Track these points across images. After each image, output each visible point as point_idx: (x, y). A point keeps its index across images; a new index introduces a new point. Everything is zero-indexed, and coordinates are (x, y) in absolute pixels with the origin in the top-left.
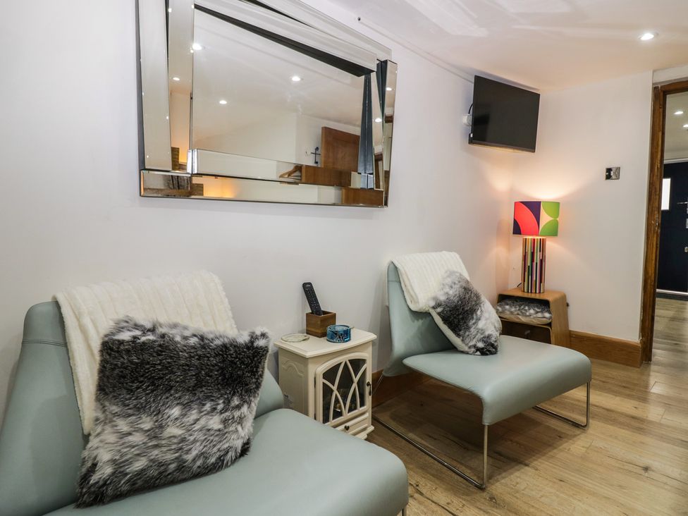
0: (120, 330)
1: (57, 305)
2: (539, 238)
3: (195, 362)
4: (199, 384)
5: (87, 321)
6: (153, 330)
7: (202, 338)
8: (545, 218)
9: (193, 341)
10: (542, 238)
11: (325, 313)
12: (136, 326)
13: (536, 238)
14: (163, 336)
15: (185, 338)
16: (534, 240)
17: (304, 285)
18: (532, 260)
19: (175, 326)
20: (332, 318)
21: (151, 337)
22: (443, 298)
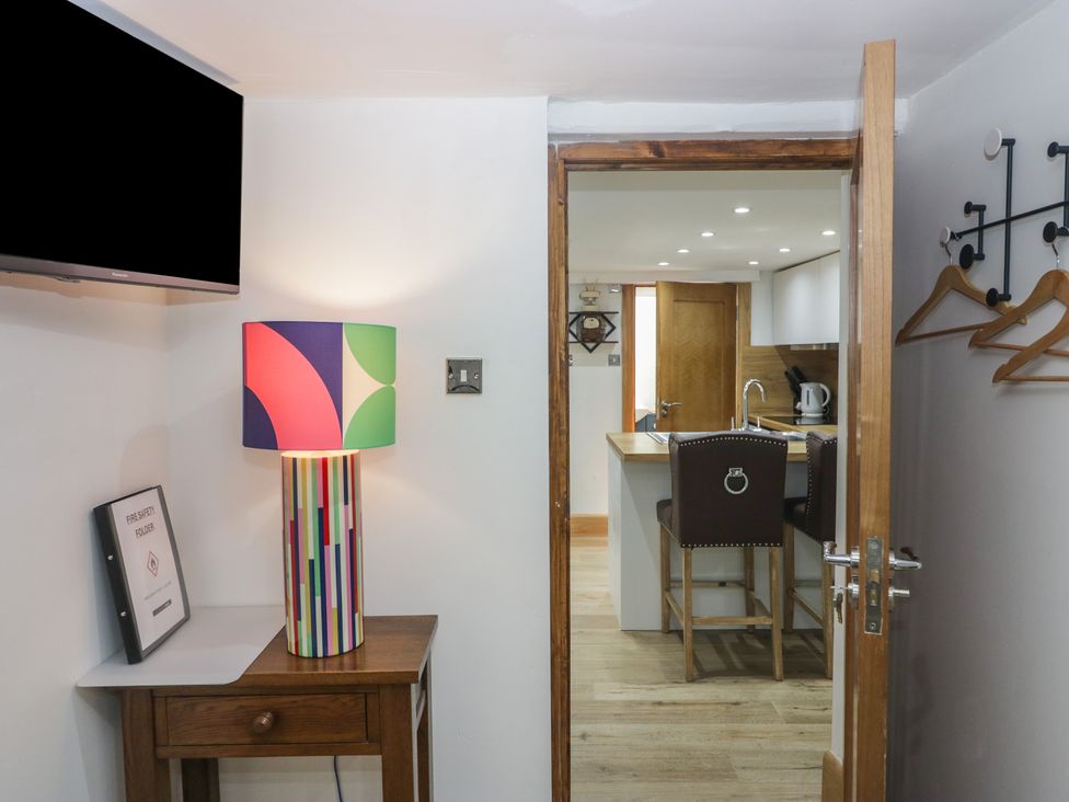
2: (339, 454)
8: (358, 384)
10: (348, 453)
13: (330, 454)
16: (325, 461)
18: (323, 538)
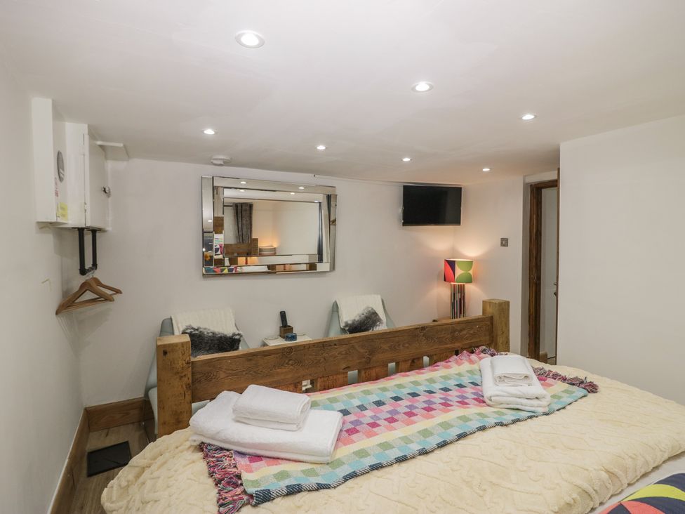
0: (187, 329)
1: (171, 319)
2: (458, 284)
3: (210, 341)
4: (210, 349)
5: (180, 325)
6: (197, 330)
7: (214, 334)
8: (459, 271)
9: (211, 334)
10: (460, 284)
11: (289, 326)
12: (192, 328)
14: (201, 332)
15: (208, 333)
16: (455, 285)
17: (281, 312)
18: (454, 299)
19: (205, 329)
20: (291, 329)
21: (197, 332)
22: (350, 322)
